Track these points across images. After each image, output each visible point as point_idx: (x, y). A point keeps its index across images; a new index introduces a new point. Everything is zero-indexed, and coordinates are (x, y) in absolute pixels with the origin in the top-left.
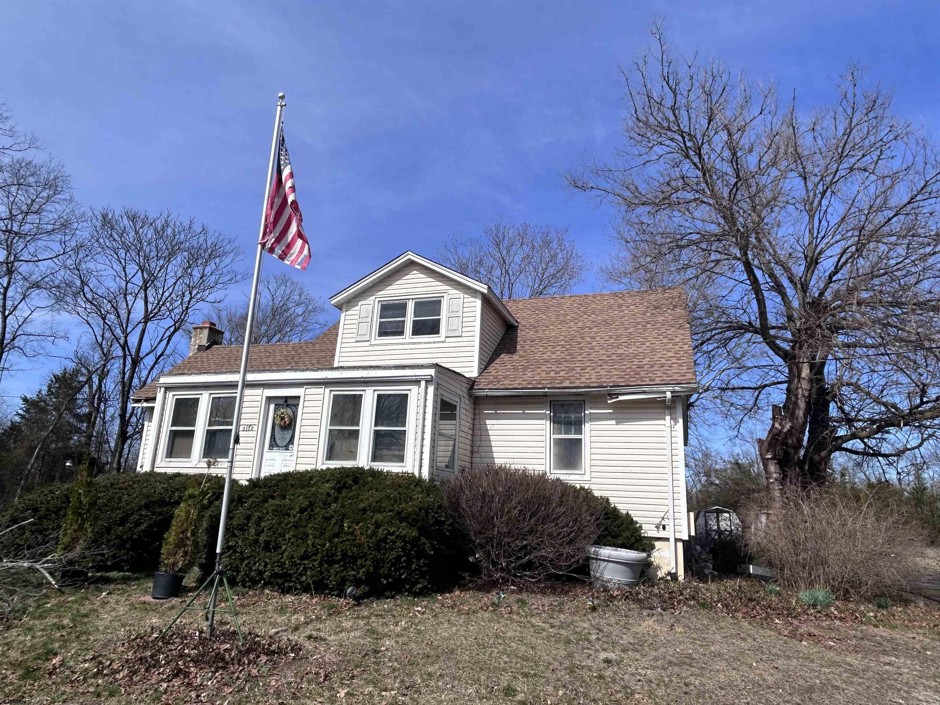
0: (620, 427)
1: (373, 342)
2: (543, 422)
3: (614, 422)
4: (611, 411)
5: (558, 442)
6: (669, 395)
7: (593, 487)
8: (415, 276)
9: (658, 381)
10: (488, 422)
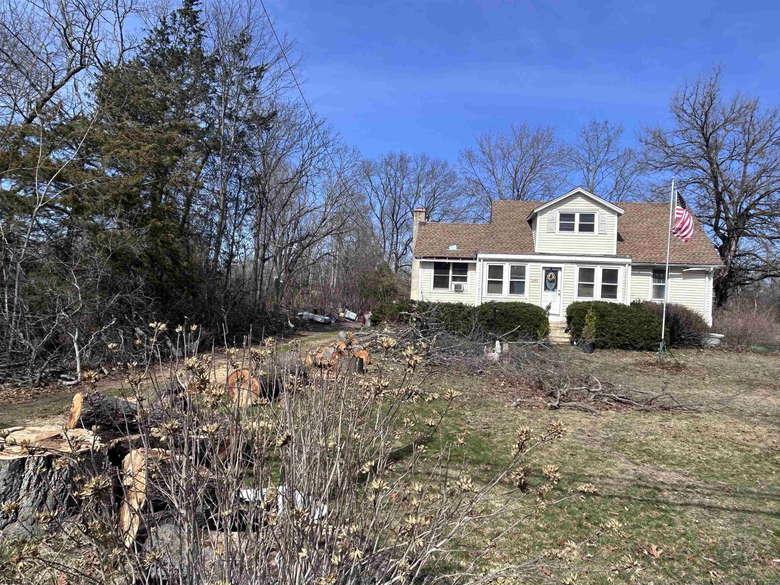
0: (685, 281)
1: (557, 233)
2: (649, 277)
3: (682, 278)
4: (683, 274)
5: (655, 287)
6: (712, 269)
8: (580, 199)
9: (706, 262)
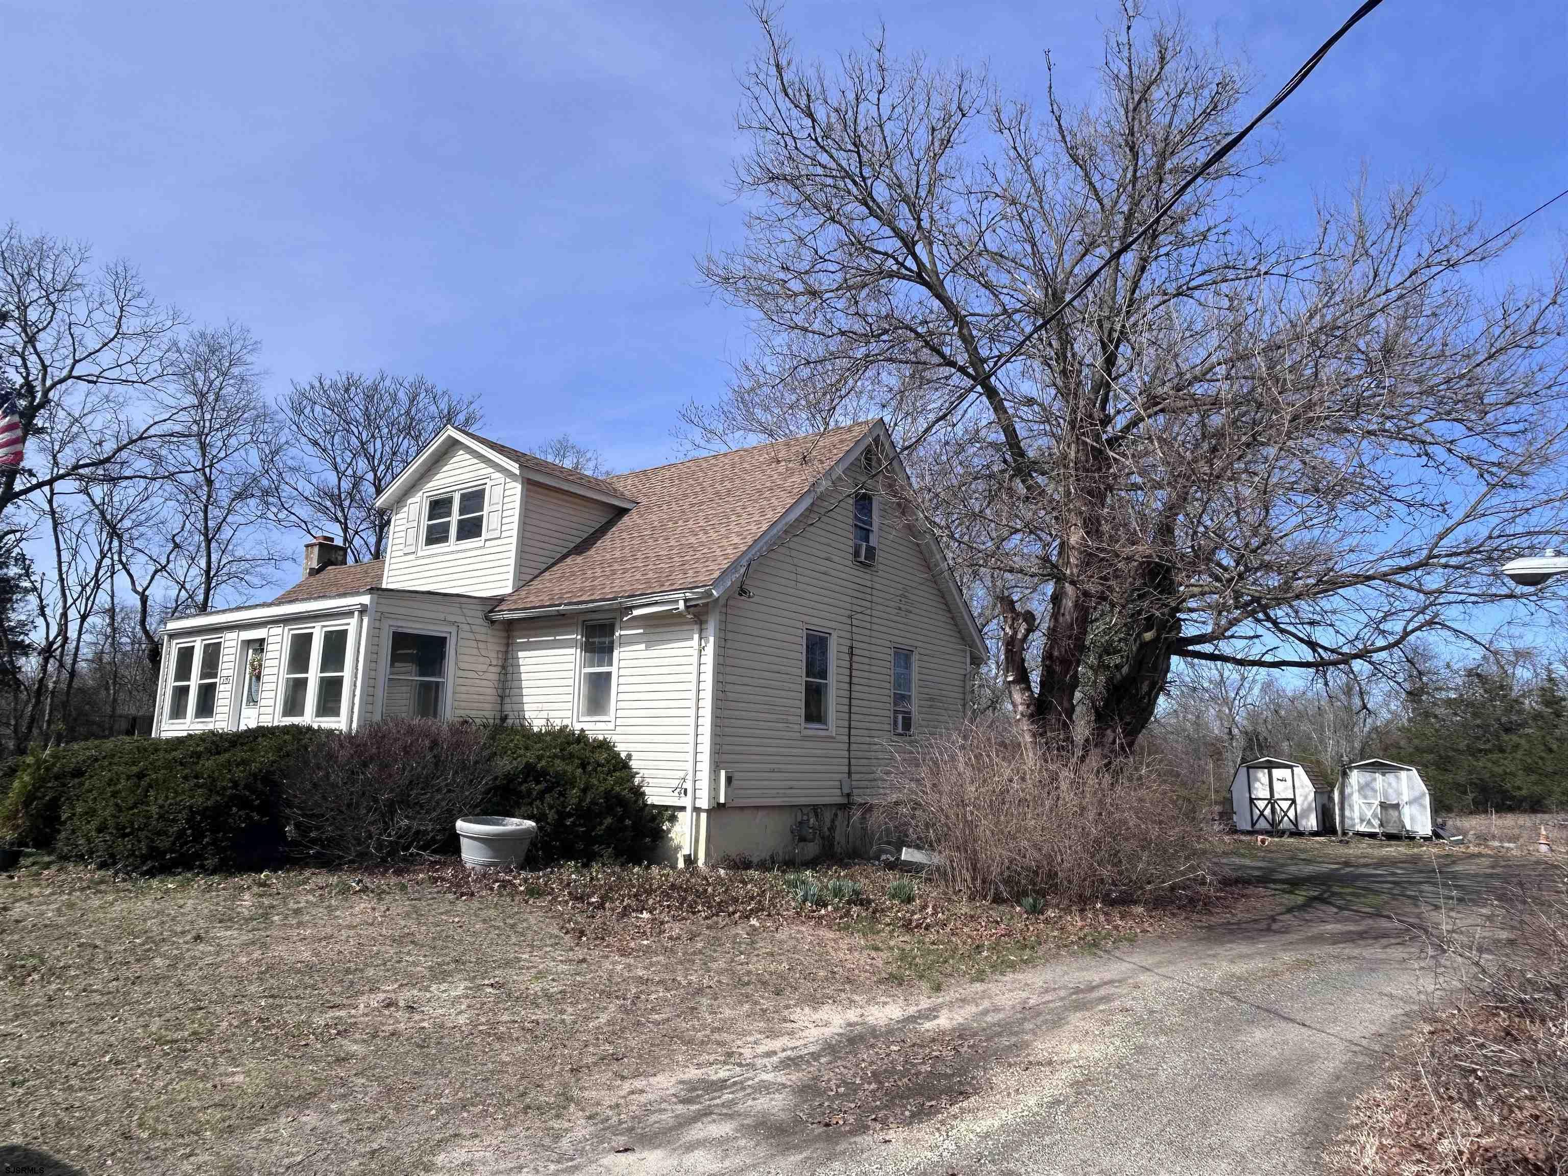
0: (649, 653)
1: (420, 554)
2: (572, 651)
3: (643, 646)
4: (641, 631)
5: (588, 678)
6: (681, 605)
7: (615, 738)
8: (461, 456)
9: (662, 586)
10: (521, 654)
